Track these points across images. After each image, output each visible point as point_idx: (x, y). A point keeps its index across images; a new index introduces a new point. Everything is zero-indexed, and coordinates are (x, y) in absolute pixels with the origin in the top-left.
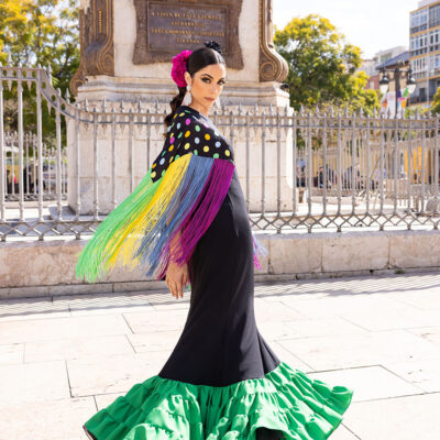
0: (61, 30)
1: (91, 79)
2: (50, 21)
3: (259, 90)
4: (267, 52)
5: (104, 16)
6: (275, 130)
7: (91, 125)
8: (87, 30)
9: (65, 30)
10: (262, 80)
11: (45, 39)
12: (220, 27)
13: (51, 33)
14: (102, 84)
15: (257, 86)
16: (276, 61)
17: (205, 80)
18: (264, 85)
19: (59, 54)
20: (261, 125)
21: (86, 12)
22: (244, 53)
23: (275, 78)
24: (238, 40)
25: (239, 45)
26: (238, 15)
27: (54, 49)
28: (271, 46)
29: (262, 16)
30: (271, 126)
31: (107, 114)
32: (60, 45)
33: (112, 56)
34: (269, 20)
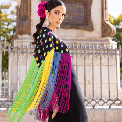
0: (11, 20)
1: (20, 36)
2: (6, 16)
3: (102, 41)
4: (105, 23)
6: (106, 56)
7: (16, 53)
8: (20, 15)
9: (13, 20)
10: (103, 36)
11: (3, 24)
12: (82, 12)
14: (25, 38)
15: (101, 39)
16: (110, 27)
17: (56, 13)
18: (104, 39)
19: (10, 31)
20: (99, 54)
21: (19, 7)
22: (94, 24)
23: (109, 35)
24: (91, 17)
25: (91, 20)
26: (91, 6)
27: (7, 29)
28: (107, 20)
29: (102, 6)
30: (105, 54)
31: (24, 48)
32: (10, 27)
33: (30, 25)
34: (106, 8)
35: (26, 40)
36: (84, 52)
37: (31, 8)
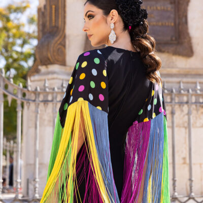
1: (43, 69)
5: (57, 10)
7: (32, 104)
12: (169, 17)
13: (19, 38)
14: (53, 73)
21: (43, 10)
24: (187, 29)
25: (188, 34)
33: (64, 46)
35: (55, 76)
36: (172, 99)
37: (65, 17)
